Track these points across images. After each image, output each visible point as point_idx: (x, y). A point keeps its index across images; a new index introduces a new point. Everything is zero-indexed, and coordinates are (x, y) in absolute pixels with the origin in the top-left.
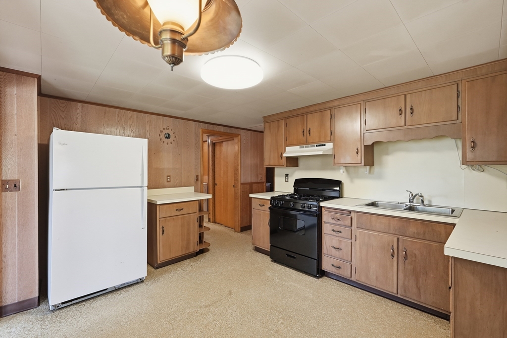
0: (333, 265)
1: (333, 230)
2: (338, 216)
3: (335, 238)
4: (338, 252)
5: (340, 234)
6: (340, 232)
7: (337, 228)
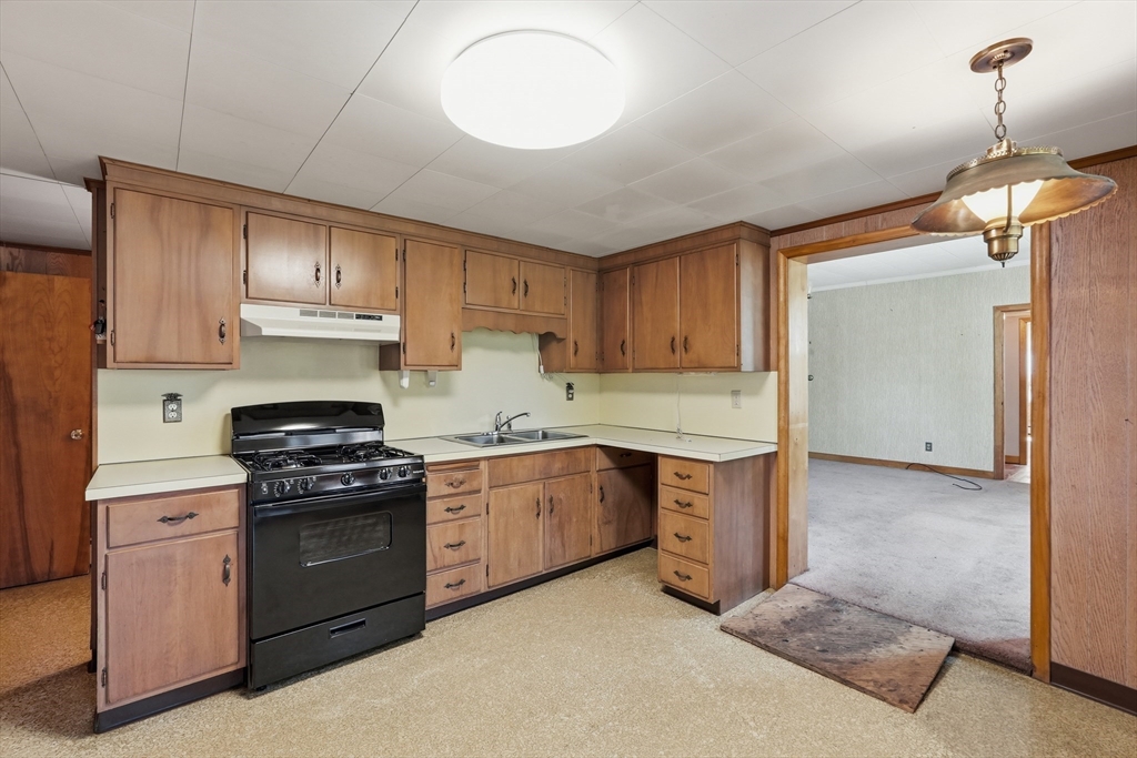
0: (448, 586)
1: (448, 510)
2: (460, 475)
3: (450, 524)
4: (457, 553)
5: (462, 513)
6: (462, 507)
7: (454, 502)
